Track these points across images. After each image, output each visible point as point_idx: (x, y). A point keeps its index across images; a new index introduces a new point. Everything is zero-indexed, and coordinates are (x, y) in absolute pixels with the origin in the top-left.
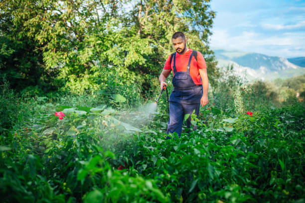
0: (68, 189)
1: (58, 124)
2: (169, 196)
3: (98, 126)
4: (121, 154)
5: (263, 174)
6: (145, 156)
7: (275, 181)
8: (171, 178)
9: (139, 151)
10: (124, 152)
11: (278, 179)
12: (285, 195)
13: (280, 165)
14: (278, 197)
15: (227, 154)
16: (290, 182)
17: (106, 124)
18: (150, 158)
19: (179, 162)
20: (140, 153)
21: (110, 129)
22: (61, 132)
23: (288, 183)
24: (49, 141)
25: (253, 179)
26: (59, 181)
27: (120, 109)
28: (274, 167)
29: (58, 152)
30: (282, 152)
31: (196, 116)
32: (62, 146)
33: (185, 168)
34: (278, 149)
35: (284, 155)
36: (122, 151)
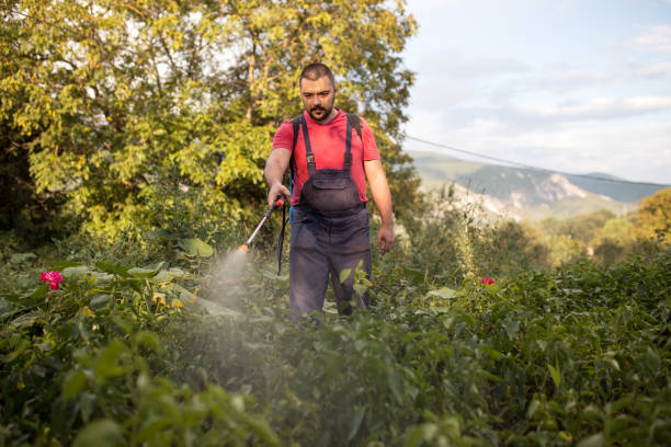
0: (54, 440)
1: (47, 300)
3: (142, 303)
4: (191, 362)
5: (517, 401)
6: (247, 368)
7: (539, 407)
8: (302, 407)
9: (234, 356)
10: (199, 357)
11: (548, 406)
12: (564, 441)
13: (551, 379)
14: (548, 444)
15: (433, 352)
17: (163, 301)
18: (260, 370)
19: (324, 373)
20: (236, 359)
21: (171, 312)
22: (53, 319)
23: (570, 414)
24: (23, 337)
25: (495, 412)
26: (32, 424)
27: (196, 270)
28: (540, 384)
29: (40, 362)
30: (556, 347)
31: (365, 274)
32: (50, 345)
33: (337, 387)
34: (546, 343)
35: (559, 357)
36: (196, 356)
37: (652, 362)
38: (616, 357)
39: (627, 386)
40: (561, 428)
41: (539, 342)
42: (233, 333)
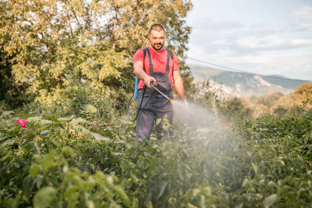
0: (24, 197)
1: (20, 133)
2: (136, 202)
3: (64, 134)
4: (87, 161)
5: (237, 180)
6: (113, 164)
7: (248, 182)
8: (139, 182)
9: (107, 158)
10: (91, 159)
11: (251, 181)
12: (259, 197)
13: (253, 169)
14: (251, 199)
16: (264, 184)
17: (74, 133)
18: (119, 165)
19: (148, 166)
20: (108, 160)
21: (78, 138)
22: (23, 141)
23: (262, 185)
24: (9, 149)
26: (14, 189)
27: (89, 119)
28: (248, 172)
29: (17, 161)
30: (256, 155)
31: (168, 121)
32: (22, 153)
33: (154, 173)
34: (251, 153)
35: (257, 159)
36: (89, 158)
37: (300, 161)
38: (283, 160)
39: (288, 173)
40: (258, 192)
41: (248, 153)
42: (106, 148)
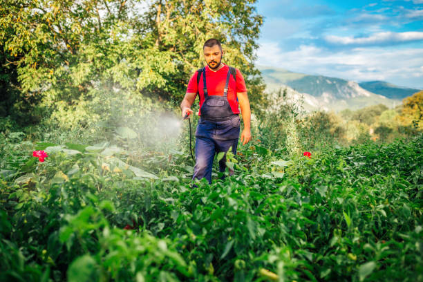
0: (49, 258)
1: (37, 168)
2: (194, 265)
3: (96, 170)
4: (127, 208)
5: (324, 233)
6: (161, 212)
7: (337, 241)
8: (197, 240)
9: (153, 205)
10: (132, 205)
11: (343, 240)
12: (351, 260)
13: (345, 221)
14: (342, 263)
15: (274, 206)
16: (358, 243)
17: (108, 168)
18: (169, 214)
19: (209, 218)
20: (154, 207)
21: (113, 175)
22: (41, 179)
23: (356, 244)
24: (24, 192)
25: (310, 240)
26: (36, 248)
27: (128, 148)
28: (338, 224)
29: (36, 209)
30: (348, 202)
31: (233, 155)
32: (42, 198)
33: (216, 226)
34: (342, 199)
35: (350, 207)
36: (130, 204)
37: (406, 212)
38: (385, 209)
39: (390, 225)
40: (349, 251)
41: (338, 199)
42: (152, 191)
